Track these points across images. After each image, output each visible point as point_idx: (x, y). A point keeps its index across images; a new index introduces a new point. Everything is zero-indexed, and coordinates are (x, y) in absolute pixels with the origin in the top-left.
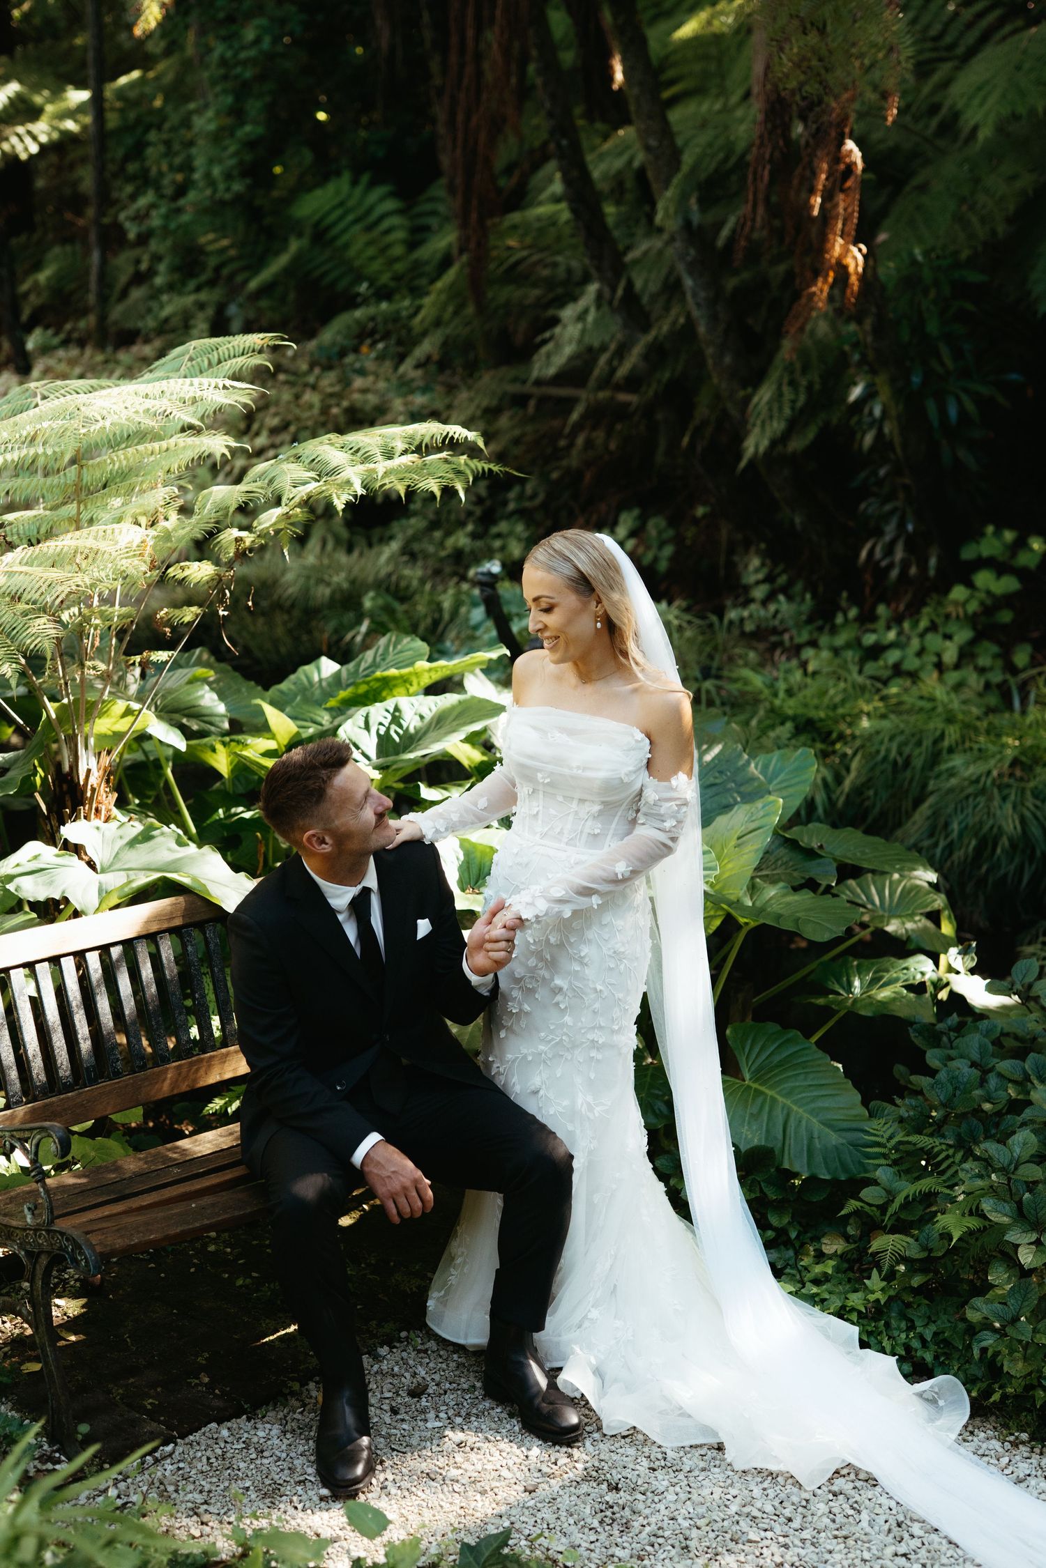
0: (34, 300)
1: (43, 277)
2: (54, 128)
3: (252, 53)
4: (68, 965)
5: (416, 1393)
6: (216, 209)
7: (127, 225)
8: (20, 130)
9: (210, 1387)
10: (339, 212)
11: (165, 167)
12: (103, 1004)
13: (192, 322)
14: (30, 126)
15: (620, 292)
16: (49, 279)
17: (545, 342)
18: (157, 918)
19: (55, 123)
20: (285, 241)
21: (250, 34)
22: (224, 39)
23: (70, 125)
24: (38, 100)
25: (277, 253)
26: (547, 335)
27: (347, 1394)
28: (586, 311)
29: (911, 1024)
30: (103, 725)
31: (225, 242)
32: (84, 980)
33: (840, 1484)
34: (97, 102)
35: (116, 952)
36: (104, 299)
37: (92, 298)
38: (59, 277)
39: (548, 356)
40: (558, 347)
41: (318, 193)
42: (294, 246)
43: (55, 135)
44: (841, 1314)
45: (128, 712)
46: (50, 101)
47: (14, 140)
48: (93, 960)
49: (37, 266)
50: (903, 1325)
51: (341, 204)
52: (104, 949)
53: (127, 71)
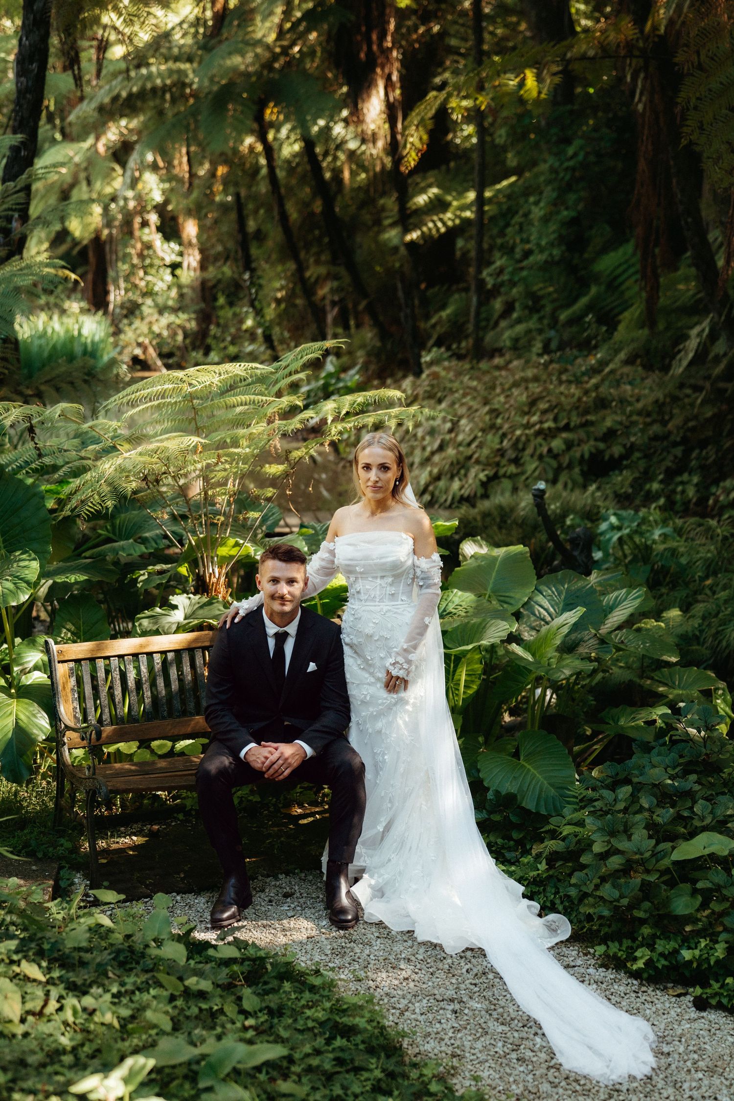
0: (439, 330)
1: (444, 314)
2: (457, 216)
3: (571, 163)
4: (143, 659)
5: (286, 896)
6: (546, 266)
7: (488, 279)
8: (435, 218)
9: (182, 879)
10: (625, 266)
11: (518, 241)
12: (160, 682)
13: (533, 343)
14: (441, 216)
15: (723, 318)
16: (448, 316)
17: (679, 351)
18: (196, 640)
19: (458, 213)
20: (588, 287)
21: (571, 151)
22: (556, 155)
23: (468, 214)
24: (449, 198)
25: (585, 295)
26: (681, 347)
27: (233, 881)
28: (703, 330)
29: (634, 740)
30: (223, 551)
31: (551, 289)
32: (151, 668)
33: (469, 954)
34: (480, 201)
35: (170, 656)
36: (477, 327)
37: (470, 327)
38: (456, 314)
39: (680, 360)
40: (686, 354)
41: (612, 254)
42: (594, 290)
43: (457, 221)
44: (519, 881)
45: (237, 544)
46: (455, 199)
47: (431, 225)
48: (157, 658)
49: (443, 307)
50: (553, 891)
51: (626, 261)
52: (164, 653)
53: (506, 177)
